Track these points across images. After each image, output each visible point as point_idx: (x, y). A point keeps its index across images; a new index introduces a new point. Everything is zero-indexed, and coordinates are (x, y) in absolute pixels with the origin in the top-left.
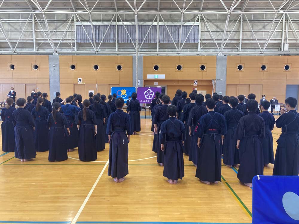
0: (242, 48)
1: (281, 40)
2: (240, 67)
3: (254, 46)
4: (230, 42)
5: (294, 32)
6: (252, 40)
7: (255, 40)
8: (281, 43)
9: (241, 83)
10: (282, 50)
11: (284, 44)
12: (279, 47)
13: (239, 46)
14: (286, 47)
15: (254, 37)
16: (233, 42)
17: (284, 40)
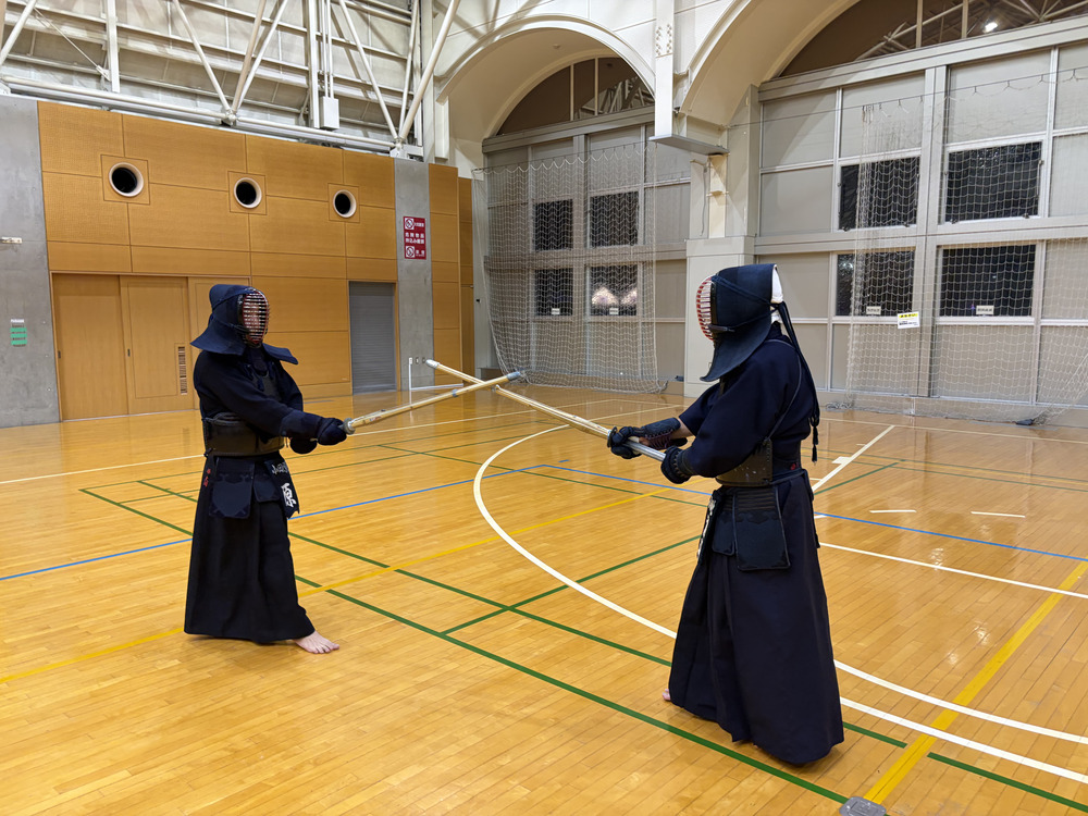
0: (122, 81)
1: (307, 74)
2: (124, 180)
3: (190, 81)
4: (48, 25)
5: (352, 51)
6: (176, 43)
7: (190, 46)
8: (306, 91)
9: (138, 270)
10: (317, 123)
11: (321, 94)
12: (300, 107)
13: (104, 64)
14: (331, 113)
15: (180, 26)
16: (68, 31)
17: (321, 77)
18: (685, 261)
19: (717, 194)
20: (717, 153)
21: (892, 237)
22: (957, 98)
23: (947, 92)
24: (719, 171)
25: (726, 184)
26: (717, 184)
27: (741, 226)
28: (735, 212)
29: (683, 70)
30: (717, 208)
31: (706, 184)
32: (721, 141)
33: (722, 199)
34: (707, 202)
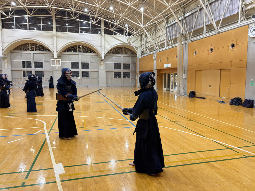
18: (1, 70)
19: (6, 63)
20: (5, 58)
21: (29, 69)
22: (34, 57)
23: (34, 56)
24: (6, 60)
25: (7, 62)
26: (6, 61)
27: (10, 67)
28: (9, 65)
29: (3, 49)
30: (6, 65)
31: (4, 61)
32: (6, 57)
33: (7, 63)
34: (4, 63)
